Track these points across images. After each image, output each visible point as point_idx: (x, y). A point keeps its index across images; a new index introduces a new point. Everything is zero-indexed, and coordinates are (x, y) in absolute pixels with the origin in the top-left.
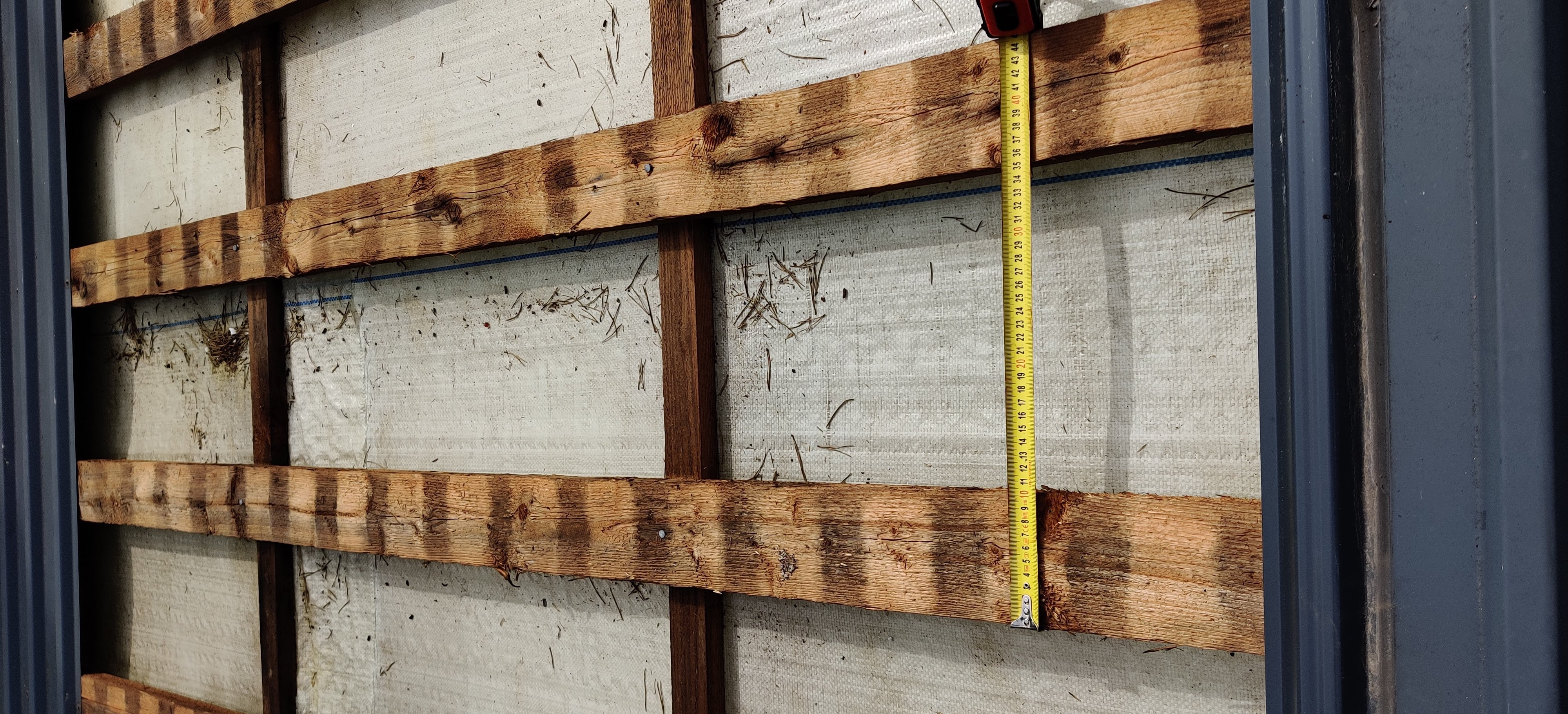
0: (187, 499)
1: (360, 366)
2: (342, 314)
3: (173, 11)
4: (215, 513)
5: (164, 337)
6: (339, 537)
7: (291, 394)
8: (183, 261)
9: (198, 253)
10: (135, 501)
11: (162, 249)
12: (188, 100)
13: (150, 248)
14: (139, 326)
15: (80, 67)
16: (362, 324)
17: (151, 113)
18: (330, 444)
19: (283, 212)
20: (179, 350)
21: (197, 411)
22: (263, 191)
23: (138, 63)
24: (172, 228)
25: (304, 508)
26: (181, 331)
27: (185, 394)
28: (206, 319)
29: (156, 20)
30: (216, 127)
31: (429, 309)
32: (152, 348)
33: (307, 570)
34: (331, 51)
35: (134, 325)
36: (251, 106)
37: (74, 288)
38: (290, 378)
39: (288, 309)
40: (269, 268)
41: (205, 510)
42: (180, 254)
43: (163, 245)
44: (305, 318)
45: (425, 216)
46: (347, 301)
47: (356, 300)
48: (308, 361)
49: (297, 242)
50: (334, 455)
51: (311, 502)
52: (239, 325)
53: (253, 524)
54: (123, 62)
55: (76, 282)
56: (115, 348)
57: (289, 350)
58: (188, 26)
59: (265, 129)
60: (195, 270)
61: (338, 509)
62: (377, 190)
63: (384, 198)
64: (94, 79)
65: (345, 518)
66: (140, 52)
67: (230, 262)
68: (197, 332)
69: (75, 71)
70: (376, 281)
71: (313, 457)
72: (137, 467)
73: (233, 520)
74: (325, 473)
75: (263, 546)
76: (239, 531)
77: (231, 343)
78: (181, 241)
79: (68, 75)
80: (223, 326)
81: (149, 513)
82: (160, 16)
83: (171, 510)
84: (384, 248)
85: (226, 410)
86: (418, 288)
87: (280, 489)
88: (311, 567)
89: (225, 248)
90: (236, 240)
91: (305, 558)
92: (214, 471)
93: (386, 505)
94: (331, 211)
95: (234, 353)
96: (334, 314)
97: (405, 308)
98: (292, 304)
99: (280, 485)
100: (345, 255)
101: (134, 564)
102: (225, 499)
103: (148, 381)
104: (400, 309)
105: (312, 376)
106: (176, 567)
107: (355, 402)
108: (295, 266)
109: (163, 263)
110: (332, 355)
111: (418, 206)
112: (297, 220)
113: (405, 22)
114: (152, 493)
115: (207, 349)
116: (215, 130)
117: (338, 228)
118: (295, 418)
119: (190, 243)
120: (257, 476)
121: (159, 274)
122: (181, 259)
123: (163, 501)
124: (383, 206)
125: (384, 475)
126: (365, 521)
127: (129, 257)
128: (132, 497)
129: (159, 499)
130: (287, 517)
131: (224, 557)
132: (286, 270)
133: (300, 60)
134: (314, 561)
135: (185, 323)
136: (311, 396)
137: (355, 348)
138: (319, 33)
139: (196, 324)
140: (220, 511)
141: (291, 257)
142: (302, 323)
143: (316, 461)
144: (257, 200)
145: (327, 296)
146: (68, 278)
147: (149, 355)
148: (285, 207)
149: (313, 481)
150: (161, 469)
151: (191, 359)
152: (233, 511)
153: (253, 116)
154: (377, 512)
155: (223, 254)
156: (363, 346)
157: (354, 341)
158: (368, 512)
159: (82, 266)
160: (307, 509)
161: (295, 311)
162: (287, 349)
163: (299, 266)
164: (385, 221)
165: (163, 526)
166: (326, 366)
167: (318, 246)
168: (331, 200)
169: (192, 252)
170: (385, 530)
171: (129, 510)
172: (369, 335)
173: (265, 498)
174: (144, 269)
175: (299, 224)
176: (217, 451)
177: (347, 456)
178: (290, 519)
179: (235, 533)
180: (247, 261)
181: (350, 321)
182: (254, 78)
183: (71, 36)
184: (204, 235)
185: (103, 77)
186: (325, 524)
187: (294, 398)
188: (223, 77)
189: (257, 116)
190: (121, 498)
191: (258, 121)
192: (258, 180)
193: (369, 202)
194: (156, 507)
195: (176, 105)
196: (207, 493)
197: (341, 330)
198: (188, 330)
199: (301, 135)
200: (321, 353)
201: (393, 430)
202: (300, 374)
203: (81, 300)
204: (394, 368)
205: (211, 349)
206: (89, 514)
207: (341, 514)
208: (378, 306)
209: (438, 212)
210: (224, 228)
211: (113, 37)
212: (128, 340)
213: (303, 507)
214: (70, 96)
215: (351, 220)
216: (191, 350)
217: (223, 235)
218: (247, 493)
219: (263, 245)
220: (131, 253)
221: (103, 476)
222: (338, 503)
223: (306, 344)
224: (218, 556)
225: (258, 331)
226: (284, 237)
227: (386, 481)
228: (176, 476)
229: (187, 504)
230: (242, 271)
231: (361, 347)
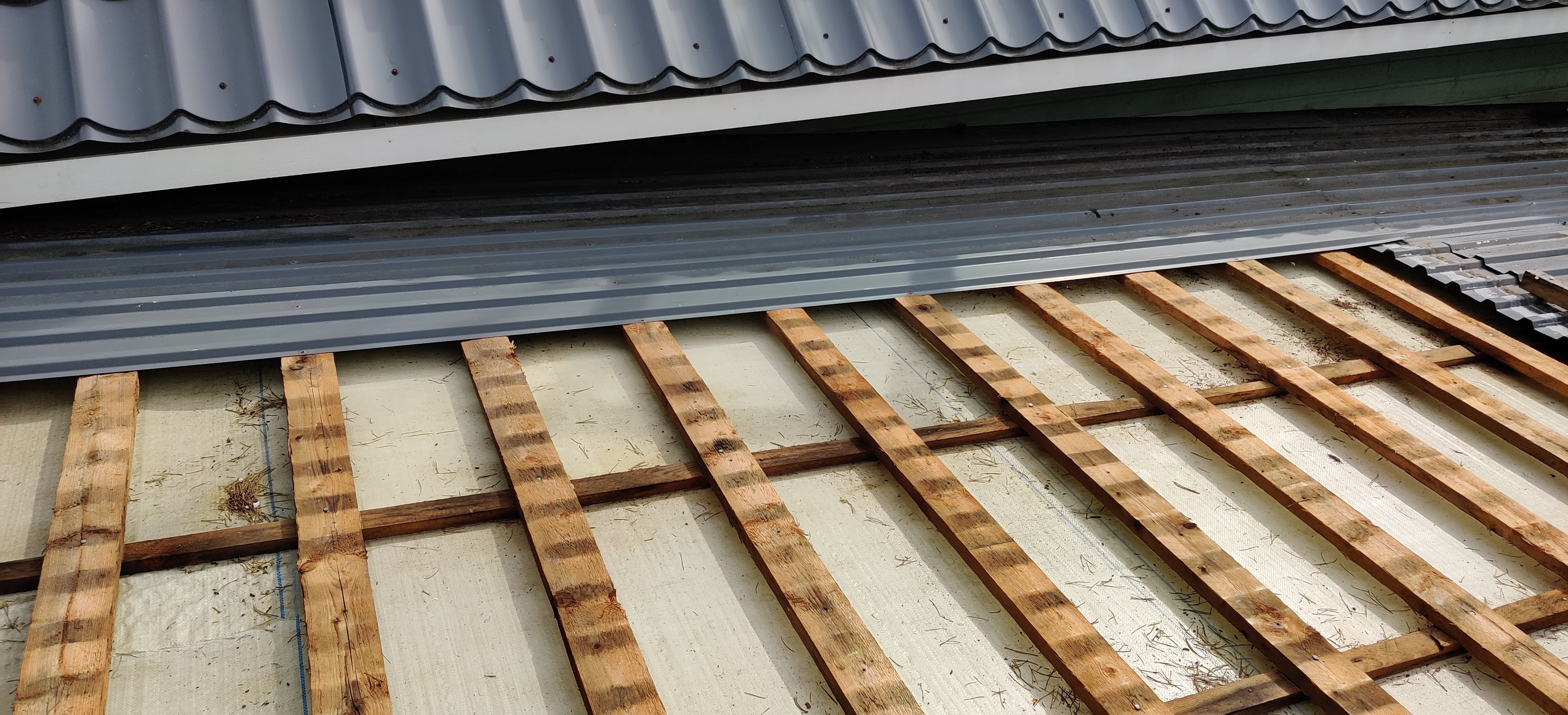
0: (91, 485)
1: (218, 635)
2: (267, 612)
3: (528, 431)
4: (75, 515)
5: (256, 437)
6: (39, 649)
7: (193, 569)
8: (317, 460)
9: (324, 473)
10: (94, 432)
11: (329, 439)
12: (462, 442)
13: (331, 427)
14: (266, 412)
15: (486, 351)
16: (258, 631)
17: (452, 410)
18: (141, 615)
19: (356, 552)
20: (243, 451)
21: (184, 474)
22: (379, 524)
23: (487, 404)
24: (347, 447)
25: (72, 608)
26: (260, 452)
27: (201, 460)
28: (269, 477)
29: (521, 417)
30: (438, 471)
31: (269, 698)
32: (246, 425)
33: (11, 609)
34: (500, 569)
35: (268, 407)
36: (452, 505)
37: (298, 358)
38: (210, 566)
39: (274, 557)
40: (307, 543)
41: (78, 504)
42: (323, 458)
43: (332, 439)
44: (266, 574)
45: (347, 693)
46: (279, 614)
47: (280, 623)
48: (225, 582)
49: (329, 568)
50: (130, 621)
51: (78, 614)
52: (263, 510)
53: (60, 556)
54: (489, 390)
55: (304, 359)
56: (248, 390)
57: (236, 563)
58: (516, 446)
59: (435, 519)
60: (309, 472)
61: (68, 645)
62: (371, 641)
63: (364, 649)
64: (476, 364)
65: (58, 653)
66: (496, 404)
67: (314, 506)
68: (259, 468)
69: (482, 348)
70: (296, 641)
71: (130, 600)
72: (127, 431)
73: (66, 534)
74: (106, 626)
75: (37, 563)
76: (54, 542)
77: (246, 504)
78: (335, 457)
79: (479, 341)
80: (262, 494)
81: (80, 447)
82: (524, 419)
83: (82, 470)
84: (320, 654)
85: (182, 503)
86: (288, 684)
87: (94, 581)
88: (15, 612)
89: (327, 499)
90: (333, 509)
91: (24, 606)
92: (117, 510)
93: (68, 695)
94: (355, 599)
95: (236, 508)
96: (268, 603)
97: (271, 673)
98: (279, 561)
99: (98, 579)
100: (314, 617)
101: (34, 424)
102: (88, 524)
103: (216, 423)
104: (270, 669)
105: (210, 588)
106: (27, 468)
107: (182, 635)
108: (307, 569)
109: (316, 441)
110: (230, 605)
111: (356, 684)
112: (348, 567)
113: (522, 635)
114: (100, 449)
115: (241, 480)
116: (436, 469)
117: (340, 607)
118: (170, 576)
119: (333, 465)
120: (109, 555)
121: (307, 438)
122: (319, 457)
123: (91, 460)
124: (357, 649)
125: (99, 688)
126: (53, 675)
127: (324, 408)
128: (97, 429)
129: (93, 457)
130: (64, 592)
131: (33, 519)
132: (304, 560)
133: (493, 541)
134: (21, 614)
135: (267, 456)
136: (191, 589)
137: (234, 628)
138: (515, 556)
139: (266, 466)
140: (76, 520)
141: (315, 564)
142: (261, 572)
143: (125, 604)
144: (372, 519)
145: (285, 594)
146: (307, 352)
147: (240, 422)
148: (360, 554)
149: (100, 614)
150: (123, 456)
151: (234, 464)
152: (75, 534)
153: (443, 508)
154: (62, 686)
155: (322, 498)
156: (237, 634)
157: (241, 627)
158: (63, 677)
159: (317, 364)
160: (71, 612)
161: (272, 564)
162: (236, 560)
163: (307, 574)
164: (343, 653)
165: (66, 462)
166: (219, 599)
167: (324, 590)
168: (364, 597)
169: (325, 468)
170: (42, 698)
171: (85, 426)
172: (247, 640)
173: (86, 567)
174: (312, 424)
175: (344, 569)
176: (142, 499)
177: (128, 635)
178: (61, 595)
179: (52, 538)
180: (314, 522)
181: (260, 620)
182: (475, 505)
183: (511, 342)
184: (339, 478)
185: (477, 373)
186: (54, 633)
187: (189, 573)
188: (480, 473)
189: (444, 511)
190: (97, 417)
191: (439, 512)
192: (389, 519)
193: (361, 635)
194: (86, 454)
195: (459, 431)
196: (95, 505)
197: (252, 611)
198: (260, 459)
199: (430, 550)
200: (232, 594)
201: (152, 678)
202: (212, 576)
203: (287, 365)
204: (214, 669)
205: (241, 483)
206: (83, 387)
207: (63, 648)
208: (273, 645)
209: (350, 704)
210: (345, 496)
211: (508, 380)
212: (254, 402)
213: (74, 607)
214: (462, 343)
215: (346, 619)
216: (242, 462)
217: (338, 496)
218: (92, 547)
219: (328, 535)
220: (327, 409)
221: (121, 397)
222: (75, 644)
223: (240, 577)
224: (35, 510)
225: (253, 534)
226: (333, 555)
227: (93, 691)
228: (115, 472)
229: (86, 486)
230: (306, 517)
231: (236, 633)
